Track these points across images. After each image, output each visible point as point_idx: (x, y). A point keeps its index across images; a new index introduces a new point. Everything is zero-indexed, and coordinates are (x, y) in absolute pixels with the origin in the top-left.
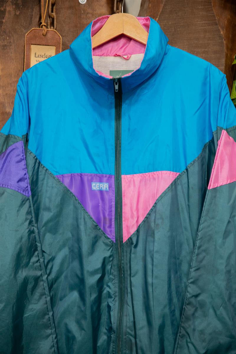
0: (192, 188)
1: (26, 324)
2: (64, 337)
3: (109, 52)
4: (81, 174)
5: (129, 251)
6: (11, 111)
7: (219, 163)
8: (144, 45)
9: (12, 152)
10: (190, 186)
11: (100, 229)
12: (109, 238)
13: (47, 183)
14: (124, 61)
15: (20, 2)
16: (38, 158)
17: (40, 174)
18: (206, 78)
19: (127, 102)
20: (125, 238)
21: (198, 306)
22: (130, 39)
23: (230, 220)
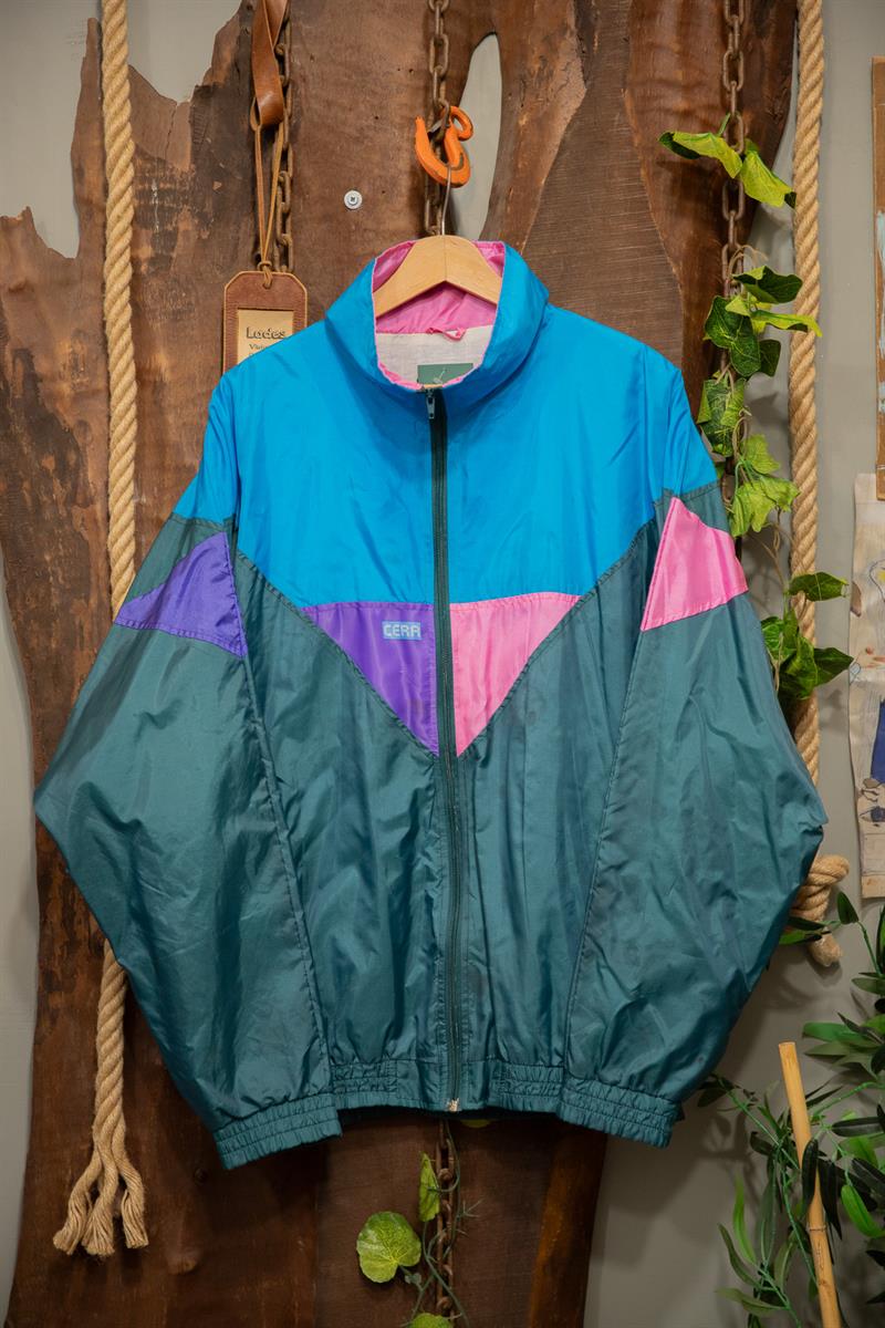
0: (610, 630)
1: (246, 936)
2: (330, 967)
3: (416, 322)
4: (357, 604)
5: (470, 776)
6: (196, 463)
7: (666, 571)
8: (491, 305)
9: (203, 559)
10: (605, 626)
11: (403, 726)
12: (426, 748)
13: (283, 626)
14: (451, 343)
15: (209, 208)
16: (261, 568)
17: (265, 605)
18: (635, 379)
19: (460, 436)
20: (461, 746)
21: (622, 889)
22: (462, 293)
23: (691, 697)
